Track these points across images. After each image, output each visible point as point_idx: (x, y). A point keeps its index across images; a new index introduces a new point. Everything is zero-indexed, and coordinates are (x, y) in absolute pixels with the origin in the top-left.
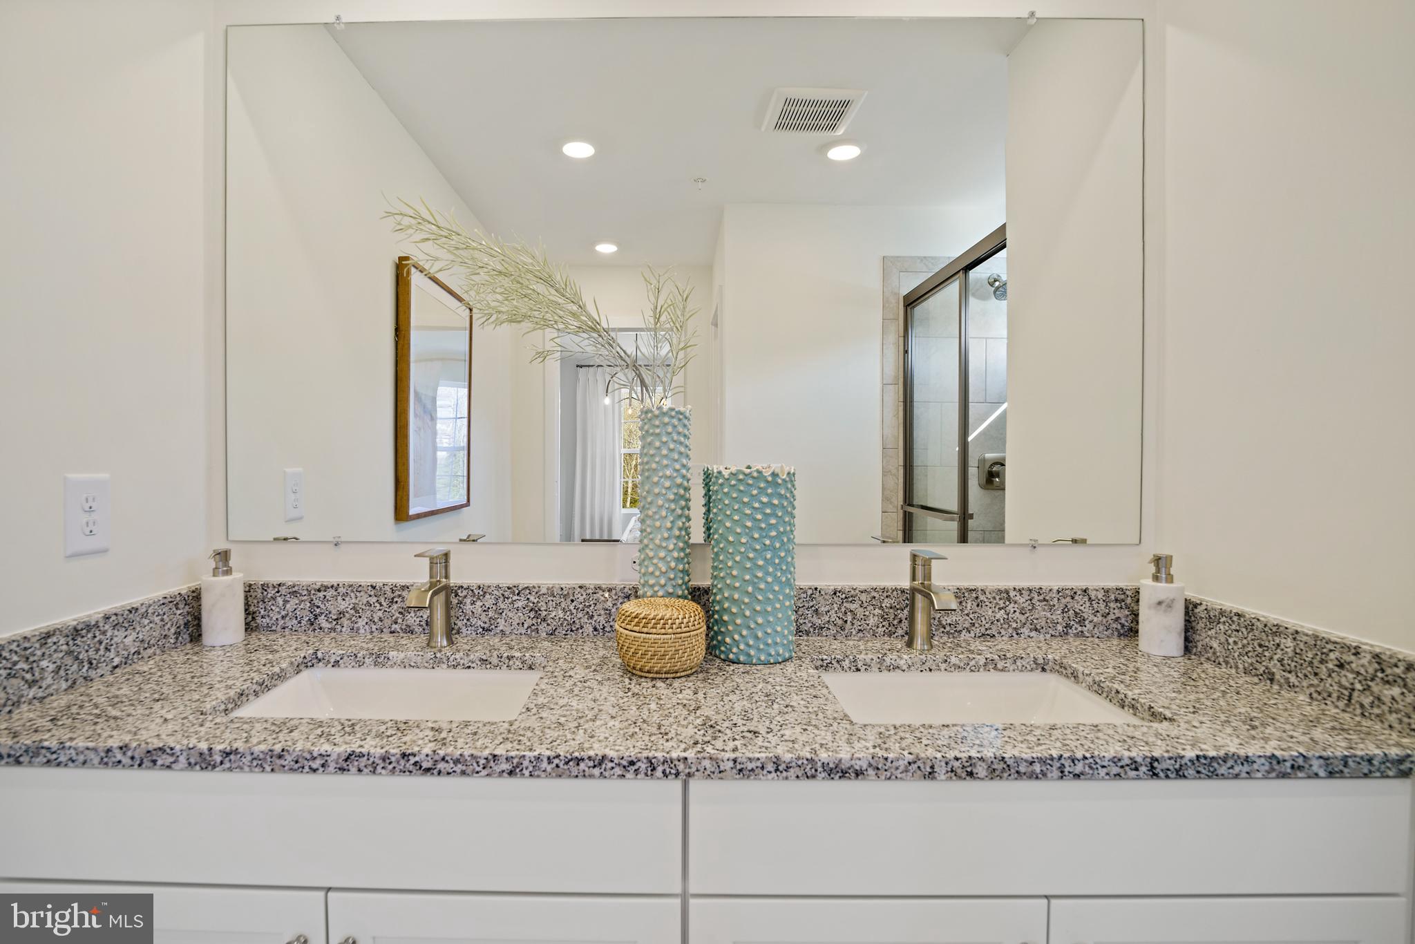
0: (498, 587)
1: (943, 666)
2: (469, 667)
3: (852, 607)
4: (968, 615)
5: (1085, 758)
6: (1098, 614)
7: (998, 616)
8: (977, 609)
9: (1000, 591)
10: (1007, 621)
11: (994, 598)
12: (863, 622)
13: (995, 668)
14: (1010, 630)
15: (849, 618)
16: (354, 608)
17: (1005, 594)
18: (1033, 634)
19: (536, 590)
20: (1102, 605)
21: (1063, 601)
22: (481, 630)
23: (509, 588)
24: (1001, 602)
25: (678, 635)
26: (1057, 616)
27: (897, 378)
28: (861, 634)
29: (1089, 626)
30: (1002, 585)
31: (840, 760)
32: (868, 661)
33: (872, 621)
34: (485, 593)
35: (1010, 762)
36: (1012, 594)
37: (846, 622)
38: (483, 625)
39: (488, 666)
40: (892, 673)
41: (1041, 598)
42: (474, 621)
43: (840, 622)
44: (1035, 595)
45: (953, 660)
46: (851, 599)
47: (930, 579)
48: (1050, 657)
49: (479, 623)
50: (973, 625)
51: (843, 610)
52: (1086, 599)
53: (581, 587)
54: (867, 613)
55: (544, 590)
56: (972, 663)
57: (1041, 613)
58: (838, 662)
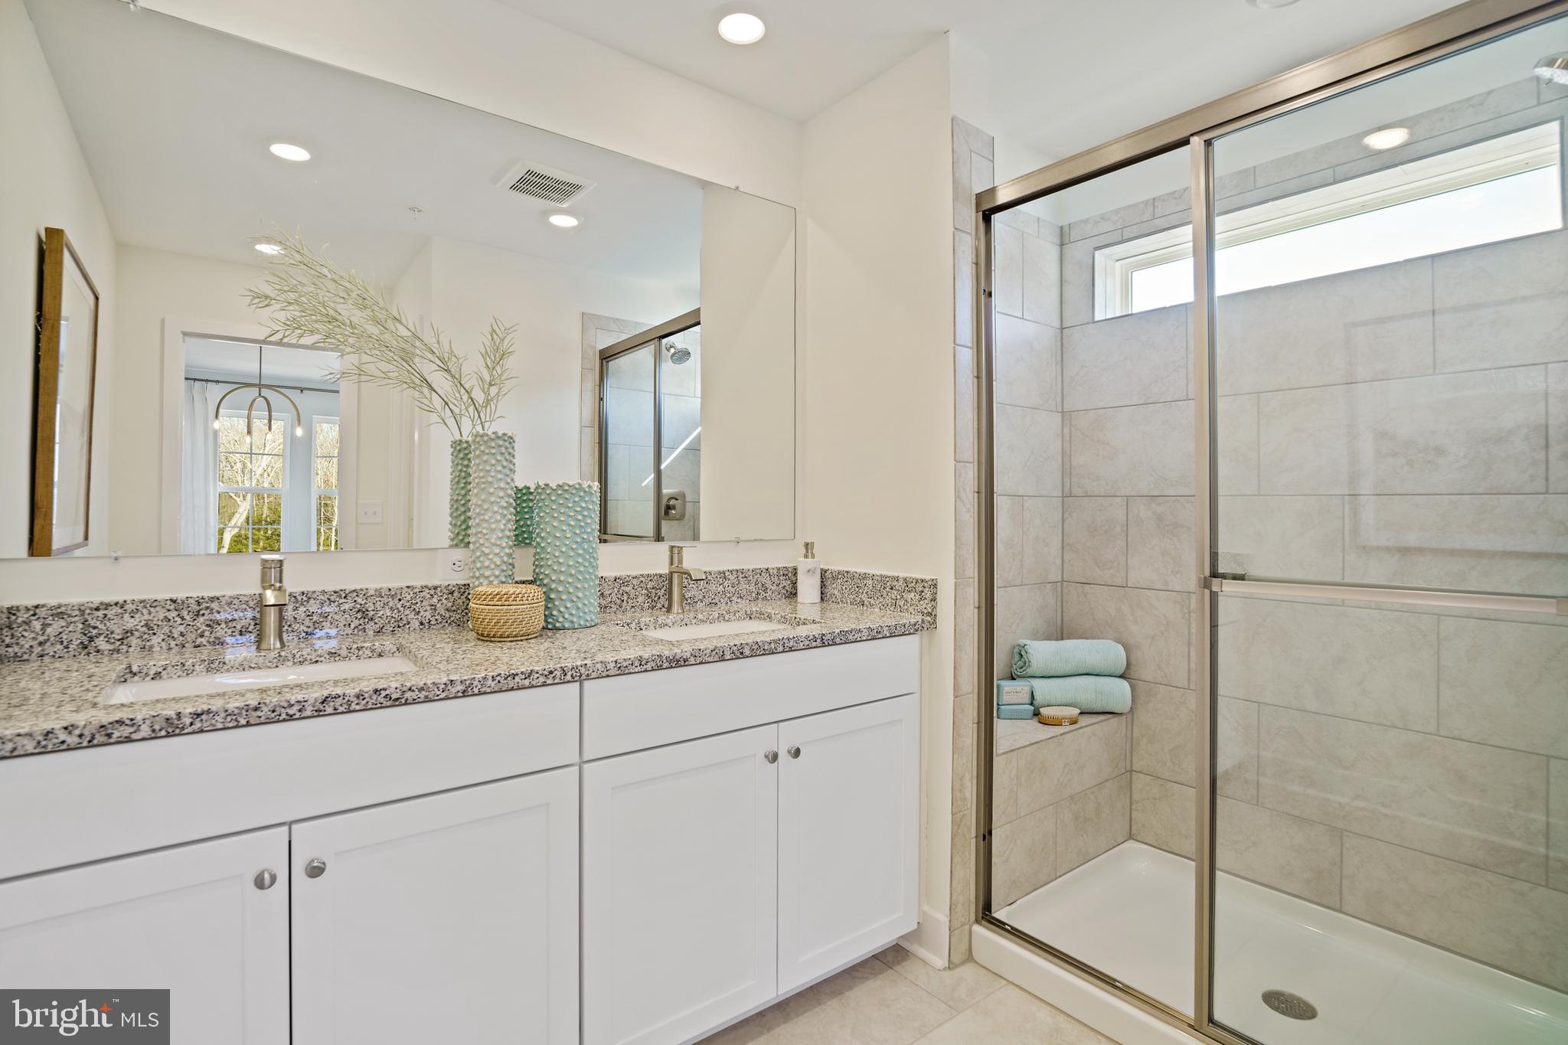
0: (324, 592)
1: (694, 621)
2: (317, 661)
3: (627, 589)
4: (701, 590)
5: (794, 638)
6: (774, 585)
7: (719, 590)
8: (707, 586)
9: (720, 573)
10: (724, 593)
11: (717, 577)
12: (634, 600)
13: (724, 620)
14: (726, 599)
15: (625, 598)
16: (146, 625)
17: (723, 575)
18: (739, 600)
19: (363, 593)
20: (776, 578)
21: (756, 577)
22: (304, 634)
23: (335, 592)
24: (721, 580)
25: (532, 605)
26: (752, 588)
27: (593, 421)
28: (633, 610)
29: (770, 593)
30: (722, 568)
31: (676, 654)
32: (647, 622)
33: (641, 599)
34: (310, 598)
35: (760, 644)
36: (727, 574)
37: (623, 601)
38: (306, 629)
39: (337, 659)
40: (663, 630)
41: (743, 576)
42: (296, 626)
43: (619, 601)
44: (740, 574)
45: (700, 616)
46: (626, 584)
47: (682, 564)
48: (754, 609)
49: (303, 628)
50: (704, 597)
51: (621, 592)
52: (768, 574)
53: (408, 587)
54: (637, 593)
55: (372, 592)
56: (711, 618)
57: (743, 586)
58: (628, 624)
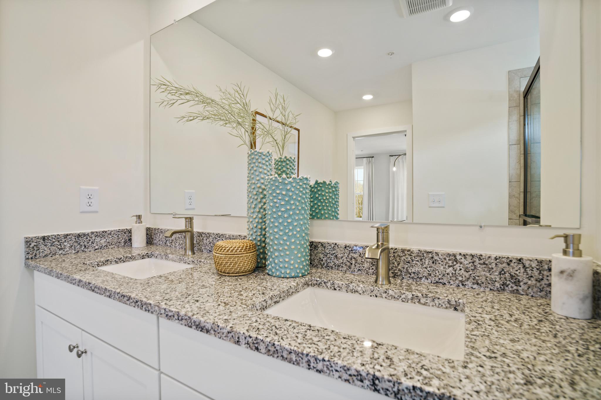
0: (214, 234)
2: (189, 264)
3: (355, 256)
4: (426, 268)
6: (532, 279)
7: (448, 271)
8: (433, 265)
9: (449, 255)
10: (454, 275)
11: (445, 259)
12: (361, 265)
14: (457, 282)
15: (353, 262)
16: (175, 239)
17: (454, 258)
18: (475, 286)
19: (225, 236)
20: (536, 273)
21: (500, 266)
22: (209, 251)
23: (217, 235)
24: (450, 262)
26: (495, 276)
27: (519, 140)
28: (360, 272)
29: (523, 287)
30: (451, 251)
32: (340, 285)
33: (366, 265)
34: (210, 236)
36: (458, 257)
37: (352, 264)
38: (209, 249)
39: (194, 264)
40: (353, 294)
41: (482, 262)
43: (348, 264)
44: (477, 260)
46: (354, 251)
48: (461, 301)
49: (208, 248)
50: (430, 275)
51: (350, 257)
52: (521, 266)
53: (239, 236)
54: (363, 260)
55: (227, 236)
57: (482, 273)
58: (325, 283)
